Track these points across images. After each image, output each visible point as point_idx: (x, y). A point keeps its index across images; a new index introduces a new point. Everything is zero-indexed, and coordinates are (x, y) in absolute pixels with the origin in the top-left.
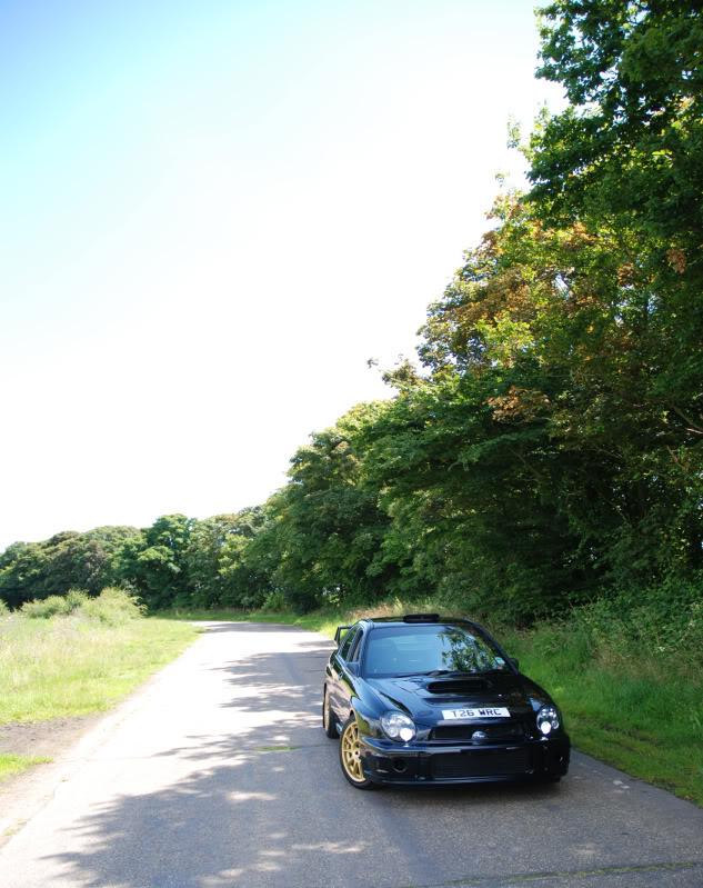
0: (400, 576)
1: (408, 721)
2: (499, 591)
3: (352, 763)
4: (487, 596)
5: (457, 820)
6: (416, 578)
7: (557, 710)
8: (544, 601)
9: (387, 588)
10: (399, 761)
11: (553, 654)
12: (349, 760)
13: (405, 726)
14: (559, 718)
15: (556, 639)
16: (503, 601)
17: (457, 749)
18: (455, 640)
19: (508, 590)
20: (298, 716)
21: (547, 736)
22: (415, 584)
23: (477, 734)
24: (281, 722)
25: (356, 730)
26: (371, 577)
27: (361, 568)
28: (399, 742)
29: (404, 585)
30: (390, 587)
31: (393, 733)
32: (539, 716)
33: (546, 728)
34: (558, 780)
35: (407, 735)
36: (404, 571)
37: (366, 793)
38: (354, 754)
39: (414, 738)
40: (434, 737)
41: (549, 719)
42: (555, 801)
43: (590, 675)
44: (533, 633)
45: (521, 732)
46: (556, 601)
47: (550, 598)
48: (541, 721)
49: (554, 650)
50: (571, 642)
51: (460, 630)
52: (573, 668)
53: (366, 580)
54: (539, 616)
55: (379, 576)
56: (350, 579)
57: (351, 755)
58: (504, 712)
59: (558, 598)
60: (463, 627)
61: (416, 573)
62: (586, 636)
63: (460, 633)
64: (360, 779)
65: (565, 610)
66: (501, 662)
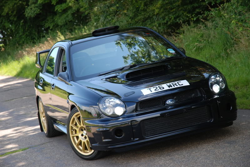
0: (55, 13)
1: (118, 101)
2: (144, 10)
3: (80, 143)
4: (136, 16)
5: (168, 162)
6: (70, 12)
7: (221, 75)
8: (185, 11)
9: (47, 25)
10: (118, 131)
11: (201, 49)
12: (77, 142)
13: (117, 105)
14: (224, 81)
15: (202, 36)
16: (149, 18)
17: (158, 114)
18: (130, 45)
19: (151, 8)
20: (16, 130)
21: (218, 94)
22: (70, 18)
23: (169, 102)
24: (4, 136)
25: (79, 118)
26: (30, 18)
27: (20, 12)
28: (115, 117)
29: (60, 20)
30: (49, 24)
31: (109, 112)
32: (210, 82)
33: (216, 89)
34: (232, 124)
35: (119, 111)
36: (59, 8)
37: (95, 162)
38: (80, 136)
39: (125, 112)
40: (139, 109)
41: (217, 83)
42: (232, 138)
43: (234, 58)
44: (181, 36)
45: (199, 95)
46: (194, 9)
47: (189, 7)
48: (212, 85)
49: (202, 45)
50: (214, 37)
51: (133, 35)
52: (219, 56)
53: (25, 22)
54: (184, 22)
55: (38, 16)
56: (11, 24)
57: (77, 137)
58: (185, 83)
59: (196, 5)
60: (134, 33)
61: (70, 8)
62: (225, 30)
63: (133, 38)
64: (89, 153)
65: (204, 13)
66: (172, 51)
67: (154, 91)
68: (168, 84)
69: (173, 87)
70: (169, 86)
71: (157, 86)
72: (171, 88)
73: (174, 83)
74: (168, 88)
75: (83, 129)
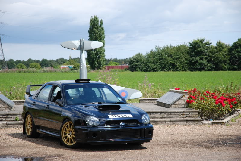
23: (122, 124)
58: (131, 116)
67: (115, 117)
68: (122, 115)
69: (124, 117)
70: (123, 116)
71: (117, 115)
72: (123, 117)
73: (125, 115)
74: (122, 117)
75: (71, 131)
